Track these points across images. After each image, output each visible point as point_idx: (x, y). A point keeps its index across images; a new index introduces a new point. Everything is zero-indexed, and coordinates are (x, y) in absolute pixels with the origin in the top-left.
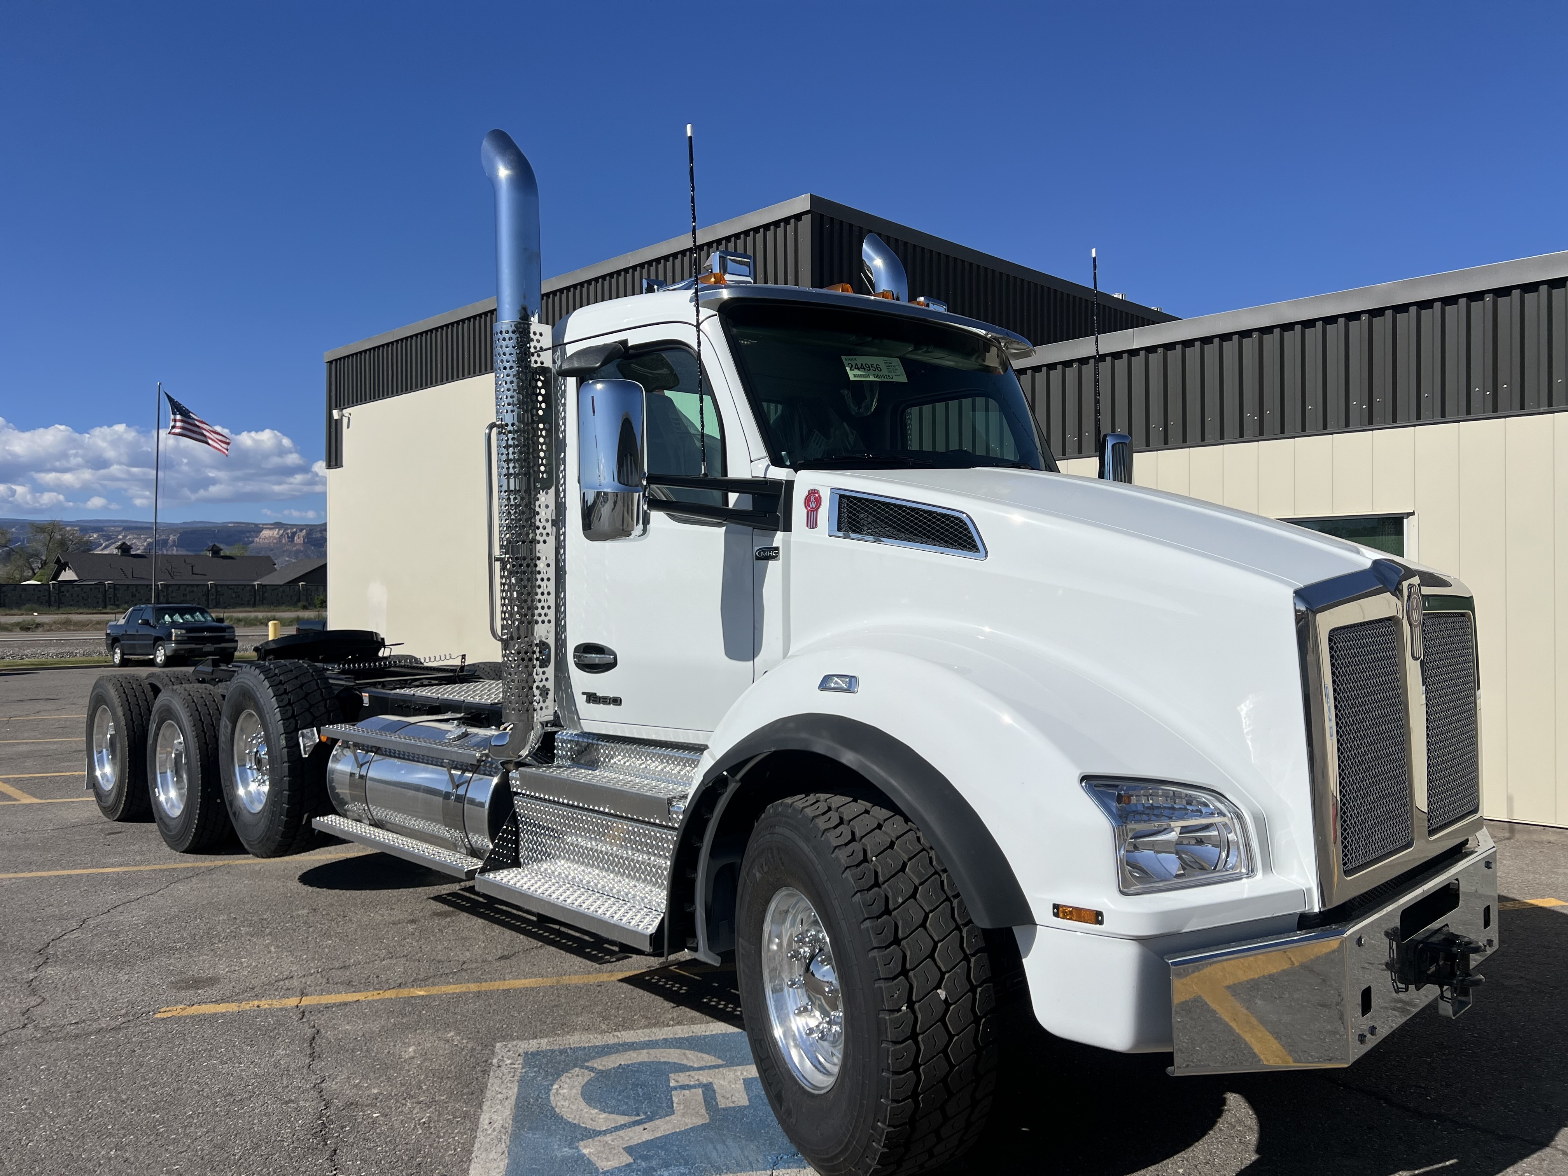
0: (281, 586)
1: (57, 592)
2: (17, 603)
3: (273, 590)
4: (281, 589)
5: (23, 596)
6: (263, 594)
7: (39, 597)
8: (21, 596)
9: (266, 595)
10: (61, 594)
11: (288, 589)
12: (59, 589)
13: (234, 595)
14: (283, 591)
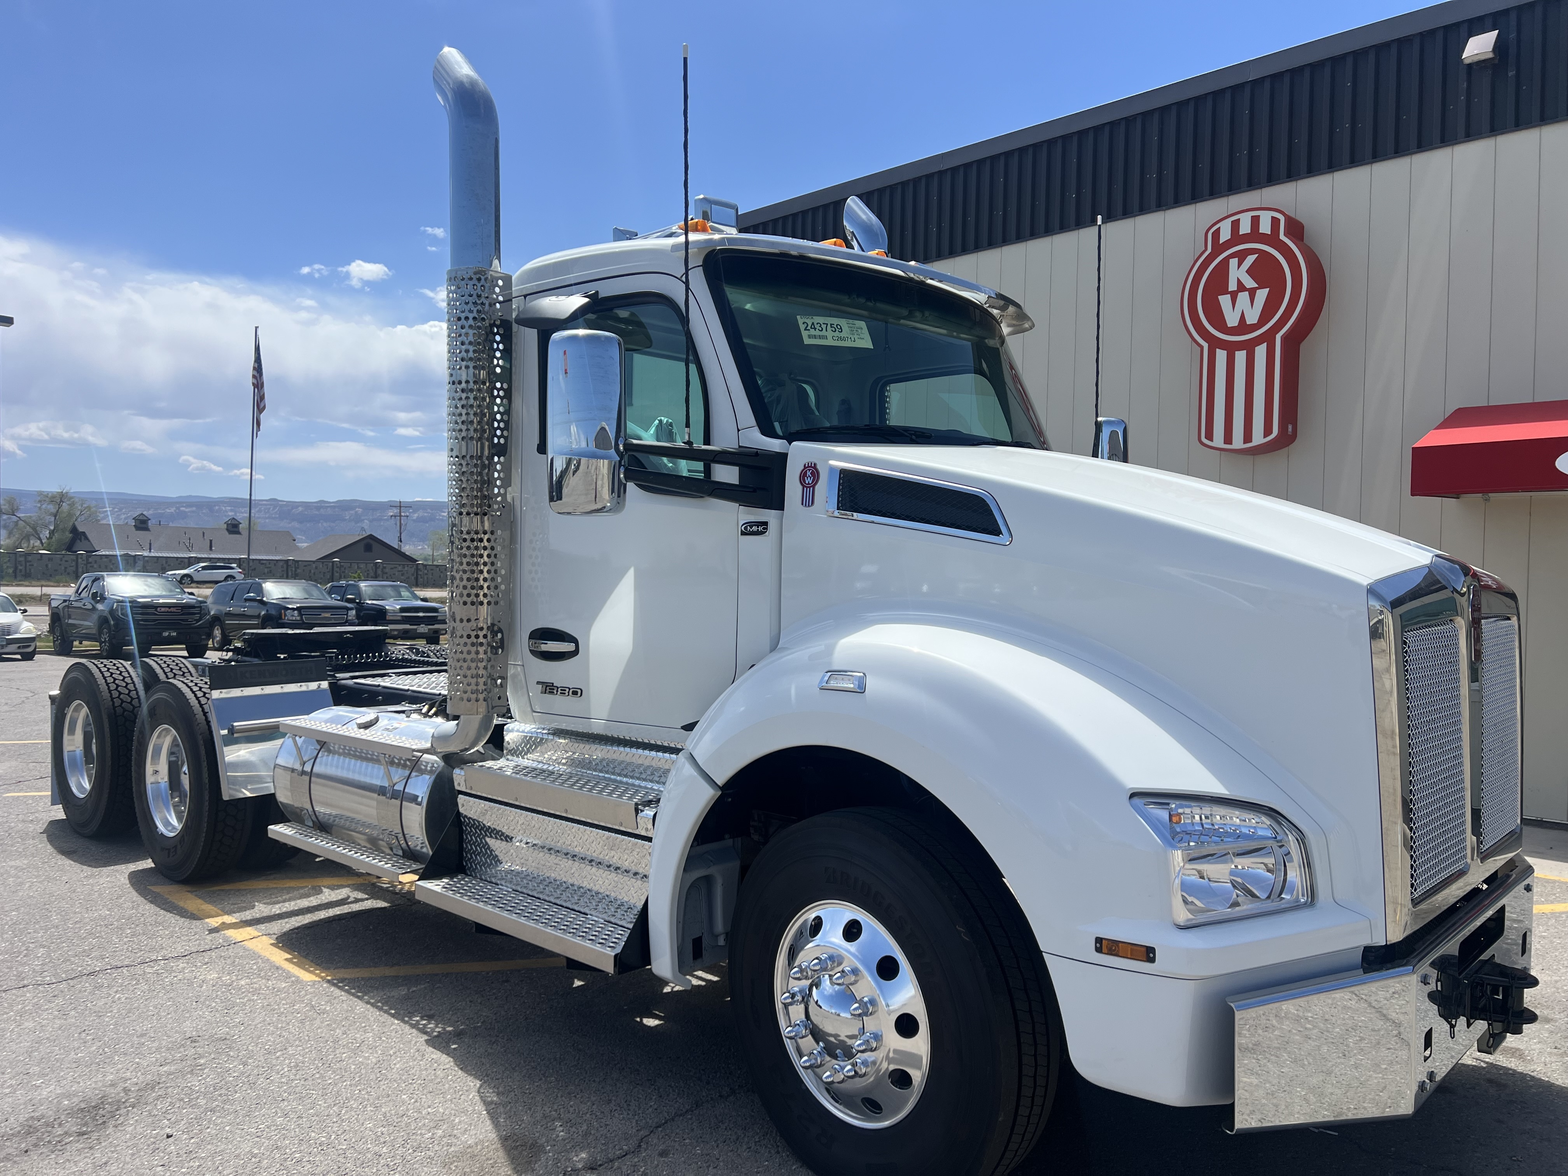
0: (314, 562)
1: (85, 562)
2: (43, 573)
3: (305, 566)
4: (314, 566)
5: (50, 566)
6: (296, 571)
7: (66, 568)
8: (47, 566)
9: (299, 571)
10: (89, 565)
11: (321, 566)
12: (87, 560)
13: (266, 570)
14: (316, 568)
